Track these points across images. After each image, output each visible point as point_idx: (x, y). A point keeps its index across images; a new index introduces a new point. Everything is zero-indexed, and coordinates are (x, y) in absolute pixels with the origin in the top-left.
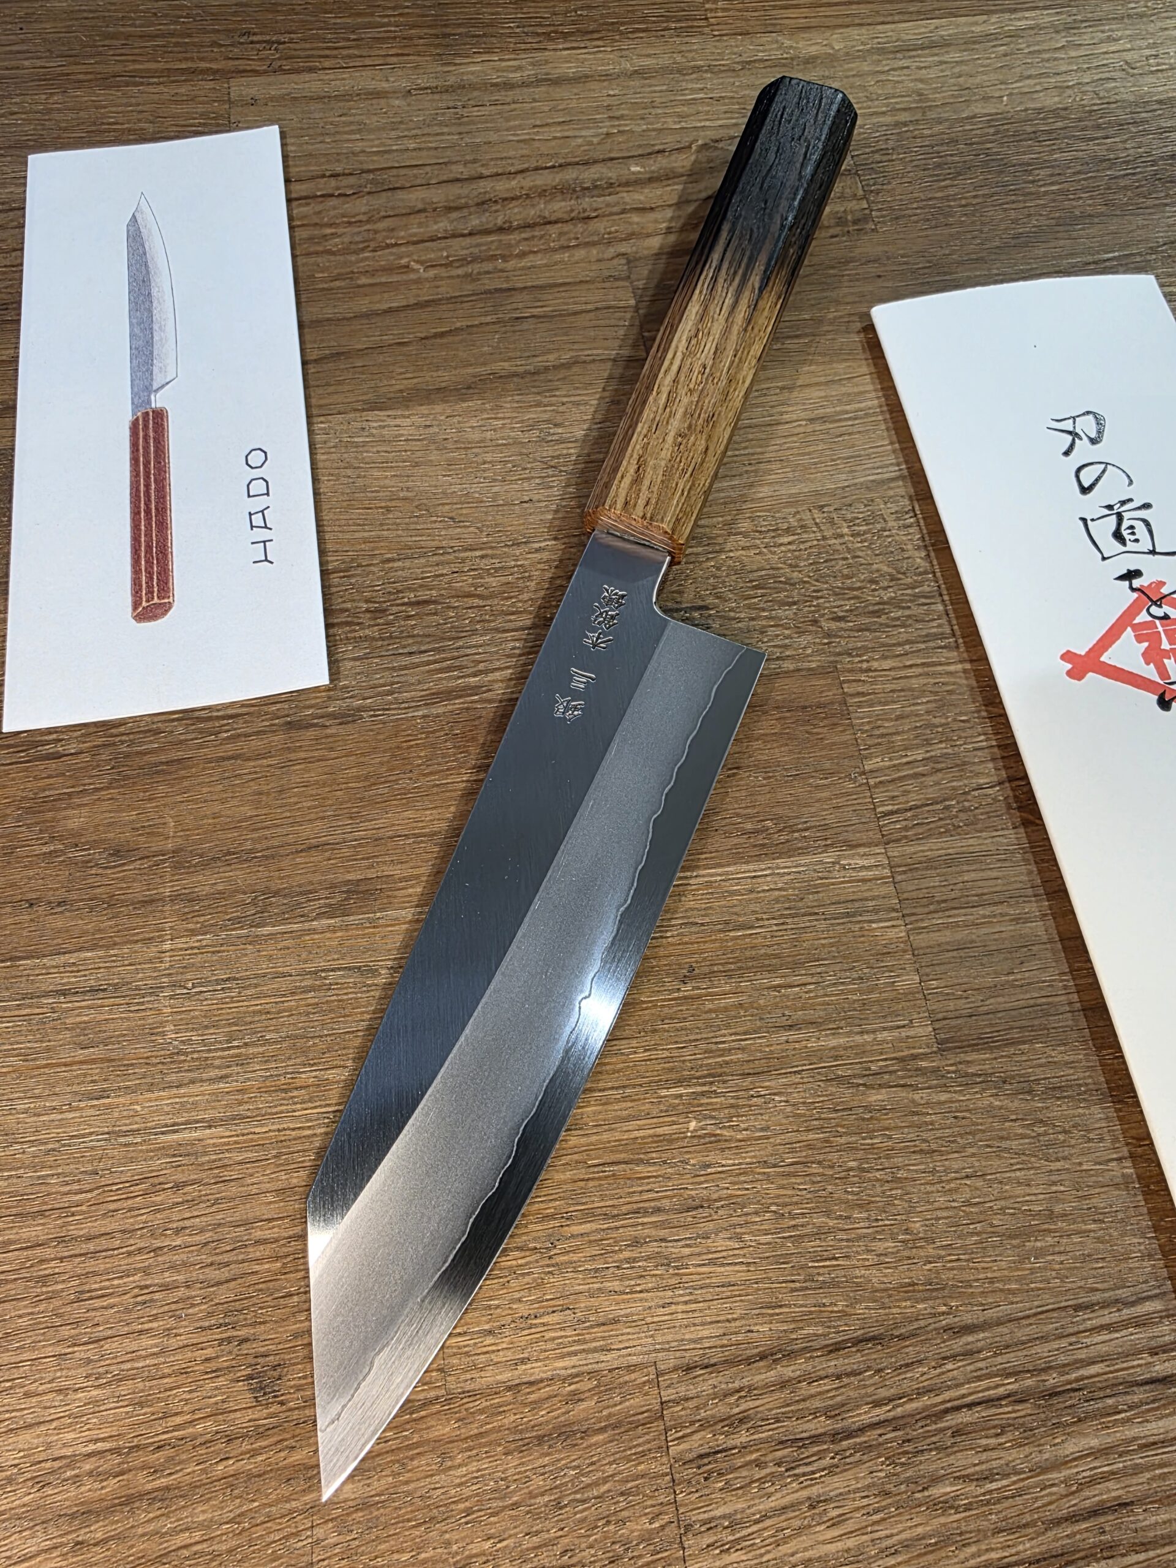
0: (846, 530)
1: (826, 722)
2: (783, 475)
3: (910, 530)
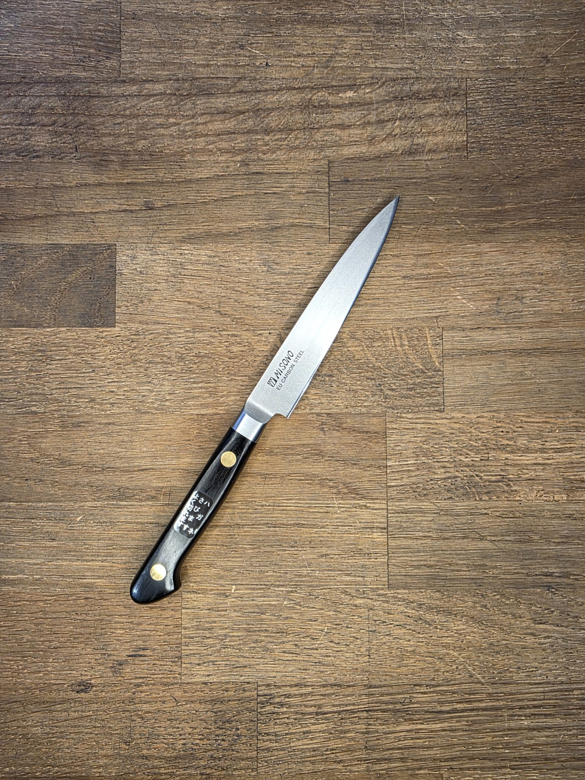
0: (406, 343)
1: (376, 440)
2: (383, 308)
3: (437, 347)
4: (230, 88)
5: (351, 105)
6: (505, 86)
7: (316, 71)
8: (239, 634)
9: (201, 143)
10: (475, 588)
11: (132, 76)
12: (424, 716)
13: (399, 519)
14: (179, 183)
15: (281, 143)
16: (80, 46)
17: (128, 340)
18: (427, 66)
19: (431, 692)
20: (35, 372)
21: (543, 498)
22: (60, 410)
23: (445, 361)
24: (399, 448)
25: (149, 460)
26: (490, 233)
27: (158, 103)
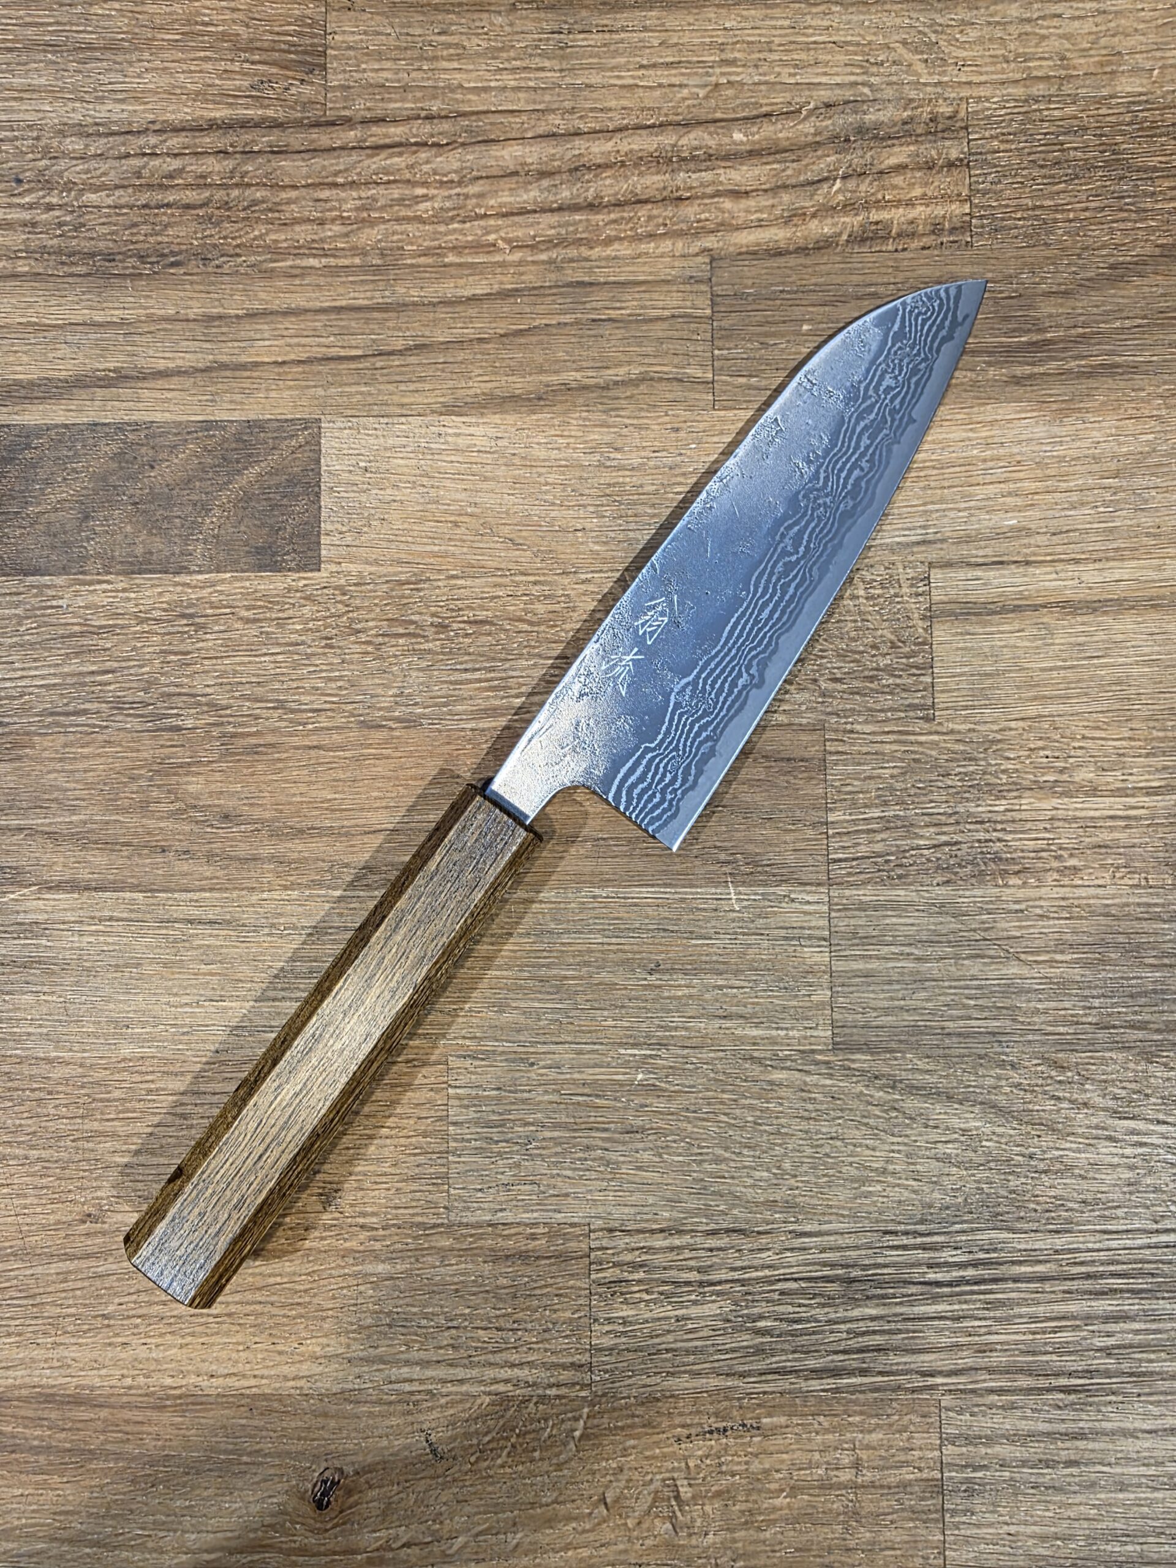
1: (805, 775)
3: (921, 599)
4: (526, 130)
5: (751, 153)
6: (1040, 110)
7: (685, 92)
8: (556, 1134)
9: (473, 231)
10: (999, 1050)
11: (347, 113)
12: (904, 1291)
13: (853, 922)
14: (434, 305)
15: (622, 227)
16: (253, 63)
17: (344, 594)
18: (894, 79)
19: (915, 1247)
20: (176, 654)
21: (1126, 881)
22: (222, 724)
23: (936, 626)
24: (849, 788)
25: (384, 811)
26: (1017, 383)
27: (396, 160)
